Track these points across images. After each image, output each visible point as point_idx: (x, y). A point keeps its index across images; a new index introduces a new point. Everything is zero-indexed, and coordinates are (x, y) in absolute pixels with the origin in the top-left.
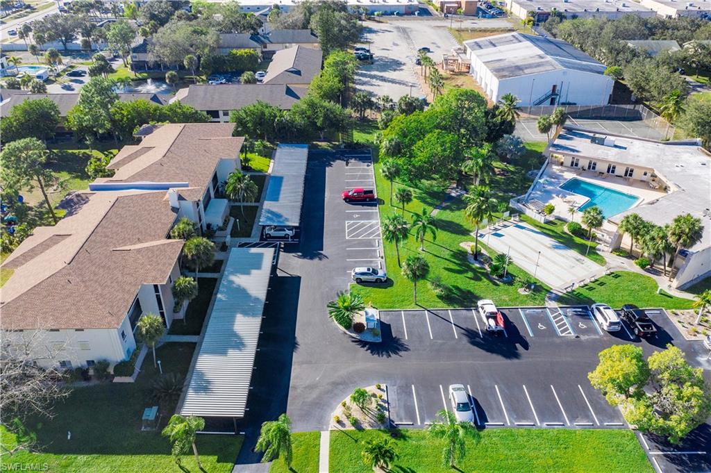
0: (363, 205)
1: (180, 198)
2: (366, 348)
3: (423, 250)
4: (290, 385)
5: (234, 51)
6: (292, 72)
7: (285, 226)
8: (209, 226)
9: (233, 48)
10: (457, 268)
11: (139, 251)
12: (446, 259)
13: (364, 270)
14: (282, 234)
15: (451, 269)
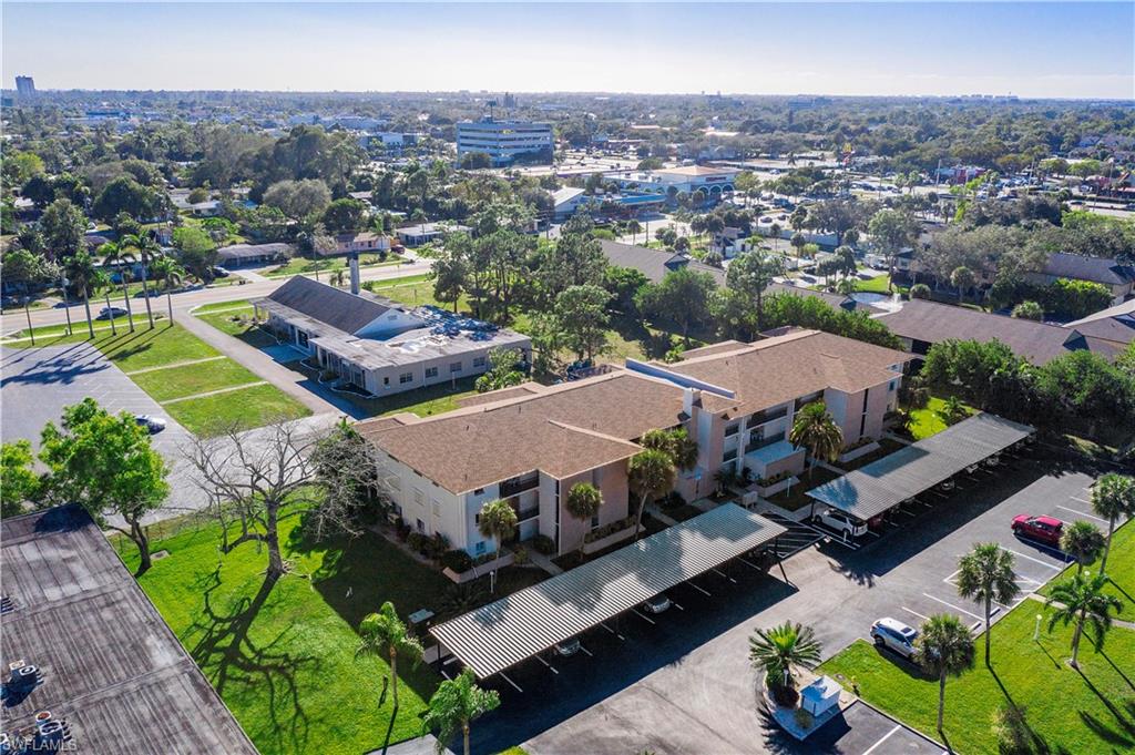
0: (1042, 550)
1: (698, 403)
2: (766, 732)
3: (1074, 666)
4: (602, 703)
5: (1063, 281)
6: (1123, 321)
7: (851, 516)
8: (746, 471)
9: (1063, 277)
10: (1115, 728)
11: (571, 433)
12: (1108, 704)
13: (898, 626)
14: (839, 525)
15: (1097, 723)
